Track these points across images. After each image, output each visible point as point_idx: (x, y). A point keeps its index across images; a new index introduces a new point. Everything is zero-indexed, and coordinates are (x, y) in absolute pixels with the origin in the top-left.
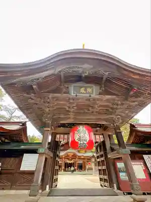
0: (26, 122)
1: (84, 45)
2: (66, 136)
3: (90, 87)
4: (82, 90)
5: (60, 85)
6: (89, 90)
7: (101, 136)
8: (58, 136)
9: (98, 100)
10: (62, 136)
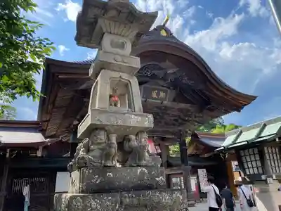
3: (164, 91)
6: (162, 95)
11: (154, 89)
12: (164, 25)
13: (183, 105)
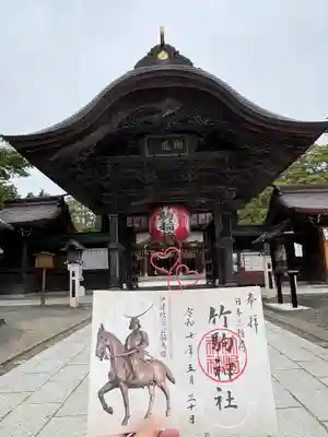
0: (62, 197)
1: (162, 36)
2: (143, 219)
3: (180, 139)
4: (165, 146)
6: (178, 145)
7: (209, 215)
8: (129, 219)
10: (137, 219)
11: (163, 140)
12: (163, 44)
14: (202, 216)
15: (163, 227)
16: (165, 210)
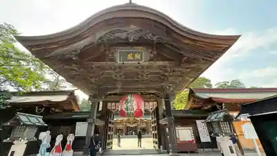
0: (74, 91)
3: (139, 53)
4: (130, 57)
5: (105, 50)
6: (137, 56)
7: (155, 103)
8: (109, 104)
9: (148, 67)
10: (113, 104)
11: (128, 53)
13: (161, 63)
14: (151, 103)
15: (127, 109)
16: (129, 97)
